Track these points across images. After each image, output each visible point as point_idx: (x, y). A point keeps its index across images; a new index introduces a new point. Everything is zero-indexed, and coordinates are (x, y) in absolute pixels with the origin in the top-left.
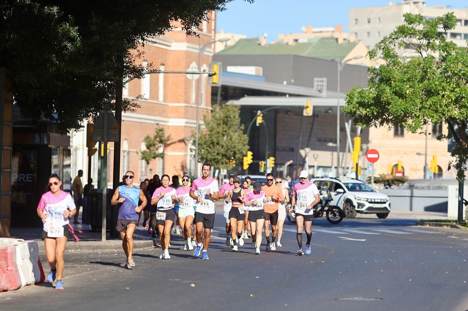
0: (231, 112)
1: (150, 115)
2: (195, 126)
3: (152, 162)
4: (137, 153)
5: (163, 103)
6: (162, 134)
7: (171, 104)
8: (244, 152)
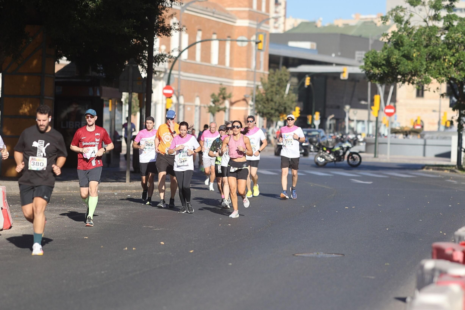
0: (283, 75)
1: (218, 76)
2: (252, 86)
3: (218, 114)
4: (205, 107)
5: (230, 68)
6: (225, 92)
7: (236, 69)
8: (293, 107)
